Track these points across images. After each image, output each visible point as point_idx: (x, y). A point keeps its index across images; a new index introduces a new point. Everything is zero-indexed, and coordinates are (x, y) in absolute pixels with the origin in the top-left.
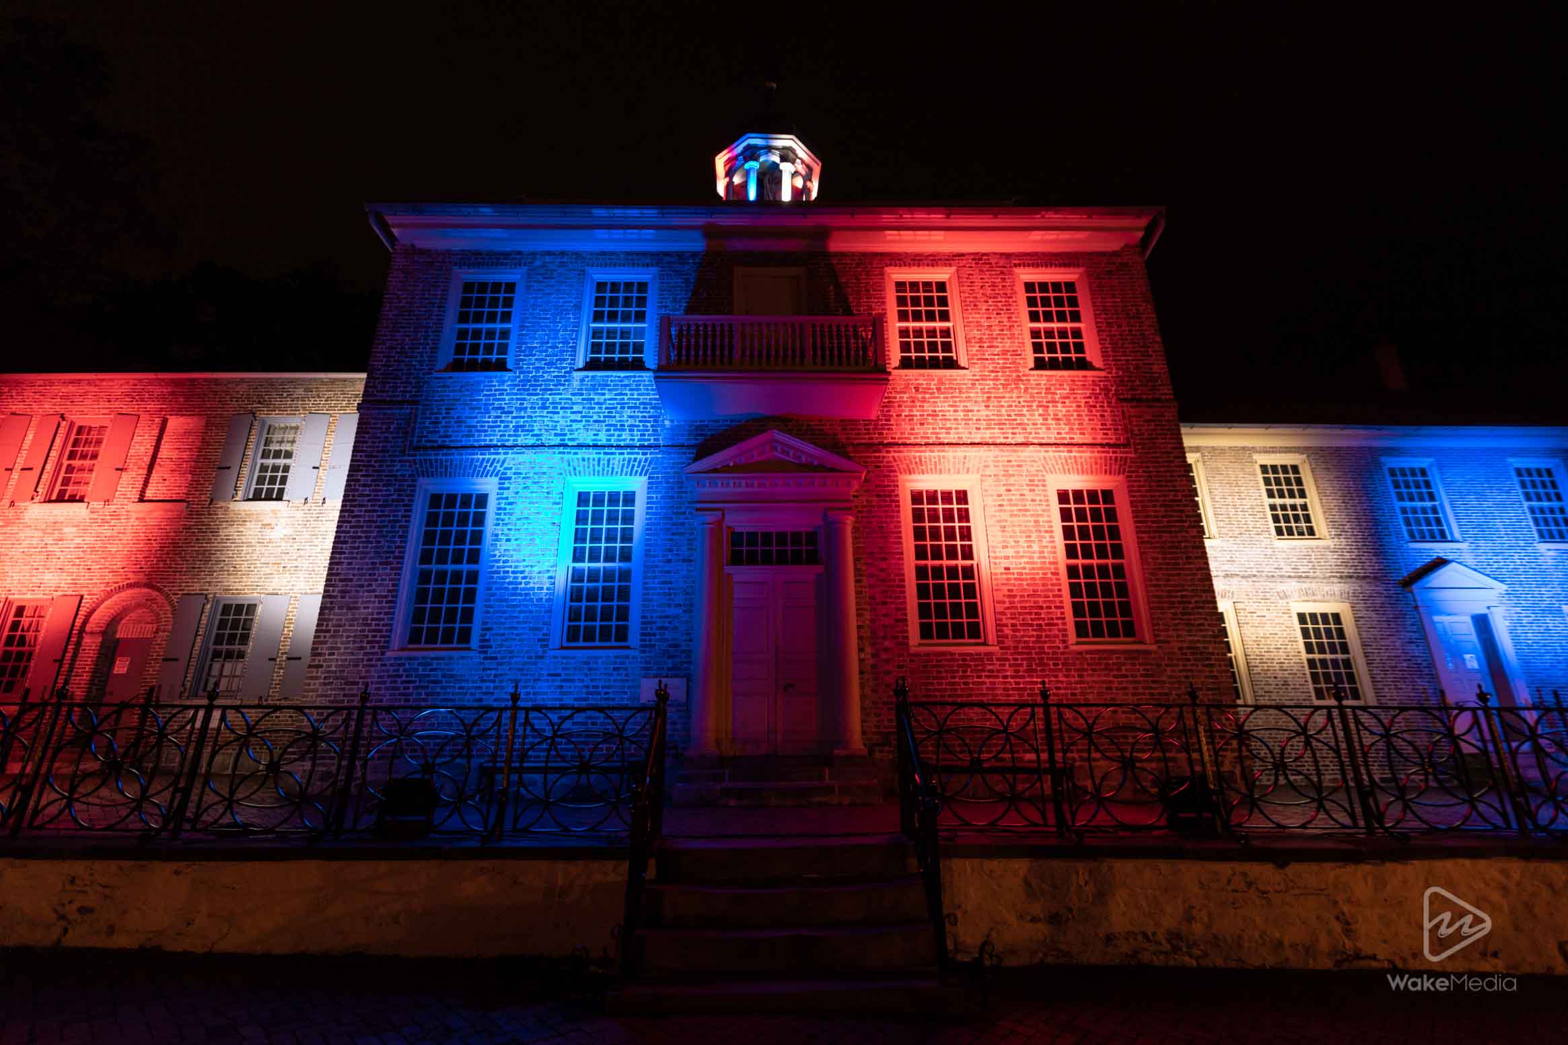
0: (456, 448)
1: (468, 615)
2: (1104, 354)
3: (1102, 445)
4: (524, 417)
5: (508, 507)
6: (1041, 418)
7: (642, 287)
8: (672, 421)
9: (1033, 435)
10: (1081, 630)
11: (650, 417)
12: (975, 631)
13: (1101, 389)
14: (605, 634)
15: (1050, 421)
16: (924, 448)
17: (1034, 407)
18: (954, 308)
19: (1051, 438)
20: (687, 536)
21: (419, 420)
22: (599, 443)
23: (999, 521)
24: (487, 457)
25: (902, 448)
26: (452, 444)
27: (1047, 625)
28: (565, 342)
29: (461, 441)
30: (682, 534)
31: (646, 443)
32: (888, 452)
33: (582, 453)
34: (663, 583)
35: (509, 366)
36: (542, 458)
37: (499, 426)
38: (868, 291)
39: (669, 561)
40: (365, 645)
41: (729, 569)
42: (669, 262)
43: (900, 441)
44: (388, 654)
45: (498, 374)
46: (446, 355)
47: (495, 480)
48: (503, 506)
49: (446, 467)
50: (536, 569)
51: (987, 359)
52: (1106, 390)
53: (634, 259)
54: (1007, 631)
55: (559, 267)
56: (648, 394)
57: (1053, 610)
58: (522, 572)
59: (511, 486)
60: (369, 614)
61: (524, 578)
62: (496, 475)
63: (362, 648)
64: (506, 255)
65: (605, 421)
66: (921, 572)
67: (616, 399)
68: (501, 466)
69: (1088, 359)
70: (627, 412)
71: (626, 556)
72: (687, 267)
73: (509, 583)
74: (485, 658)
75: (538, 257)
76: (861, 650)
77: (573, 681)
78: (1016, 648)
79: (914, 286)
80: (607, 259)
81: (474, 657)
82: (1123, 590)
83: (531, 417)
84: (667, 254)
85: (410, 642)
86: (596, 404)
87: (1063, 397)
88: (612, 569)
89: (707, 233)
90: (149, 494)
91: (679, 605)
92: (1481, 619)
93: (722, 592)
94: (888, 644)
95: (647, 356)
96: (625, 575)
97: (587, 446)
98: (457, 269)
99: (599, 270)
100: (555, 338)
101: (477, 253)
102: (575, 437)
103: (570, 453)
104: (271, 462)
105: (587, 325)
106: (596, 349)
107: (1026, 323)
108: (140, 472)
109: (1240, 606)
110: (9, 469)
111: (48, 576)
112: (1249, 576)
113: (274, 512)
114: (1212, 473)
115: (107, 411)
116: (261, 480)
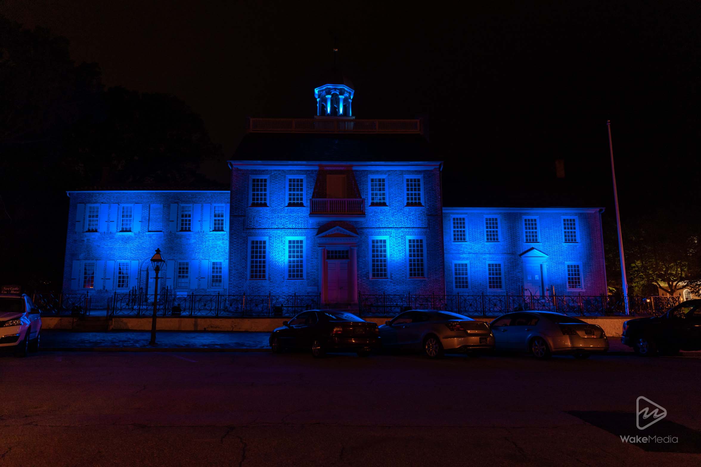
0: (257, 229)
1: (264, 271)
2: (425, 203)
3: (421, 228)
4: (273, 220)
5: (272, 244)
6: (406, 220)
7: (302, 180)
8: (312, 221)
9: (404, 225)
10: (411, 275)
11: (306, 220)
12: (385, 275)
13: (423, 212)
14: (297, 276)
15: (408, 221)
16: (375, 229)
17: (405, 217)
18: (387, 187)
19: (408, 226)
20: (316, 252)
21: (246, 221)
22: (293, 227)
23: (393, 248)
24: (265, 231)
25: (370, 229)
26: (256, 228)
27: (402, 274)
28: (282, 199)
29: (257, 227)
31: (305, 228)
32: (367, 230)
33: (289, 231)
34: (311, 264)
35: (268, 205)
36: (279, 231)
37: (267, 223)
38: (363, 182)
39: (312, 258)
41: (327, 260)
42: (308, 173)
43: (370, 227)
44: (247, 281)
45: (266, 208)
46: (251, 202)
47: (268, 237)
48: (270, 244)
49: (255, 234)
50: (280, 260)
51: (394, 203)
53: (299, 172)
54: (393, 275)
55: (279, 175)
56: (305, 214)
57: (404, 270)
58: (277, 261)
59: (272, 239)
60: (241, 271)
61: (277, 263)
62: (268, 236)
63: (241, 279)
64: (264, 171)
65: (294, 221)
66: (373, 261)
67: (297, 215)
68: (269, 234)
69: (421, 202)
70: (300, 219)
71: (301, 257)
72: (314, 175)
73: (274, 264)
74: (270, 282)
75: (273, 171)
76: (358, 280)
77: (291, 287)
78: (394, 279)
79: (376, 180)
80: (291, 172)
81: (268, 282)
82: (422, 265)
83: (275, 220)
84: (308, 171)
85: (251, 278)
86: (292, 216)
87: (413, 215)
88: (298, 260)
89: (320, 166)
90: (150, 229)
91: (315, 269)
92: (541, 266)
93: (325, 266)
94: (364, 278)
95: (304, 202)
96: (301, 261)
97: (290, 228)
98: (250, 176)
99: (290, 175)
100: (280, 197)
101: (255, 170)
102: (287, 226)
103: (286, 230)
104: (184, 218)
105: (287, 192)
106: (290, 199)
107: (405, 192)
108: (146, 222)
109: (471, 262)
110: (106, 222)
111: (127, 254)
112: (475, 253)
113: (189, 235)
114: (470, 221)
115: (131, 202)
116: (182, 225)
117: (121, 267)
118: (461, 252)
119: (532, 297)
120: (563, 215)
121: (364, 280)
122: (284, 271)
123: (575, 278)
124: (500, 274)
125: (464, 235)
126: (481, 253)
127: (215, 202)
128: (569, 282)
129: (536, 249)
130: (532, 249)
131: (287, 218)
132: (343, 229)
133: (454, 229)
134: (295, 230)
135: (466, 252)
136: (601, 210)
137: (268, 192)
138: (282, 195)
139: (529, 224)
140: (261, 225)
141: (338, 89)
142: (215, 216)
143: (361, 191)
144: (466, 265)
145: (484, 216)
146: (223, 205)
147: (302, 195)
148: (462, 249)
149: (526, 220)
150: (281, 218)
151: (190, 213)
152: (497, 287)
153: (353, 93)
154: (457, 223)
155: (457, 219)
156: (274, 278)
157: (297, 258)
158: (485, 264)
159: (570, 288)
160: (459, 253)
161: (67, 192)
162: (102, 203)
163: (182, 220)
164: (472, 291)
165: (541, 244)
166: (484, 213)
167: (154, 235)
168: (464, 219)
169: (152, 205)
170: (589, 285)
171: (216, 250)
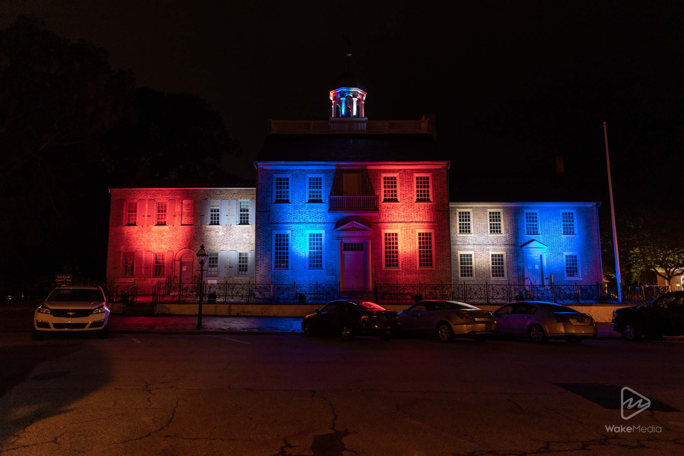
0: (281, 223)
1: (287, 262)
2: (433, 199)
3: (429, 222)
4: (295, 215)
6: (416, 215)
7: (320, 179)
8: (330, 216)
9: (414, 220)
10: (420, 265)
11: (325, 215)
12: (397, 265)
13: (431, 208)
14: (317, 266)
15: (418, 216)
16: (388, 223)
17: (415, 212)
18: (398, 185)
19: (417, 220)
21: (271, 216)
22: (313, 222)
23: (404, 241)
24: (288, 225)
25: (383, 223)
26: (279, 222)
27: (412, 264)
28: (303, 196)
29: (281, 221)
30: (333, 244)
31: (324, 222)
32: (380, 224)
33: (310, 225)
34: (329, 255)
35: (290, 201)
36: (300, 226)
37: (290, 218)
38: (377, 180)
39: (331, 250)
40: (267, 268)
41: (344, 252)
42: (327, 173)
43: (383, 221)
44: (272, 271)
45: (288, 204)
46: (274, 199)
47: (290, 231)
48: (293, 237)
49: (279, 228)
50: (302, 252)
51: (404, 200)
52: (432, 207)
53: (318, 171)
54: (404, 265)
55: (299, 174)
56: (323, 209)
57: (414, 261)
58: (299, 253)
59: (294, 233)
60: (266, 262)
63: (266, 269)
64: (286, 170)
65: (314, 216)
66: (386, 252)
67: (316, 211)
68: (291, 228)
69: (430, 198)
70: (320, 214)
71: (321, 248)
72: (332, 174)
73: (296, 255)
74: (293, 271)
75: (294, 171)
76: (372, 269)
77: (312, 276)
78: (405, 269)
79: (388, 178)
80: (311, 171)
81: (290, 271)
82: (431, 256)
83: (297, 215)
84: (326, 170)
85: (276, 268)
86: (312, 212)
87: (422, 210)
88: (318, 251)
89: (336, 165)
90: (183, 223)
91: (333, 260)
92: (541, 256)
93: (342, 257)
94: (378, 268)
95: (323, 198)
96: (321, 253)
97: (311, 223)
98: (274, 175)
99: (310, 174)
100: (301, 194)
101: (279, 170)
102: (308, 220)
103: (307, 225)
104: (213, 213)
105: (308, 190)
106: (310, 196)
107: (415, 189)
108: (180, 216)
109: (476, 253)
110: (144, 216)
111: (163, 246)
112: (480, 245)
113: (218, 228)
114: (475, 214)
115: (166, 199)
116: (212, 218)
117: (158, 257)
118: (466, 243)
119: (532, 286)
120: (563, 209)
121: (378, 270)
122: (305, 261)
123: (573, 268)
124: (502, 264)
125: (469, 228)
126: (485, 245)
127: (241, 198)
128: (567, 272)
129: (537, 241)
130: (533, 240)
131: (307, 213)
132: (359, 224)
133: (460, 222)
134: (315, 225)
135: (471, 244)
136: (597, 205)
137: (290, 190)
138: (303, 192)
139: (530, 218)
140: (284, 220)
141: (351, 92)
142: (241, 211)
143: (374, 188)
144: (471, 255)
145: (488, 210)
146: (248, 200)
147: (320, 192)
148: (467, 241)
149: (527, 214)
150: (302, 213)
151: (218, 208)
152: (500, 276)
153: (365, 95)
154: (463, 217)
155: (463, 213)
156: (297, 267)
157: (316, 250)
158: (488, 254)
159: (568, 276)
160: (464, 245)
161: (108, 189)
162: (140, 199)
163: (212, 215)
164: (477, 280)
165: (541, 236)
166: (488, 208)
167: (187, 228)
168: (469, 213)
169: (184, 201)
170: (585, 274)
171: (242, 241)
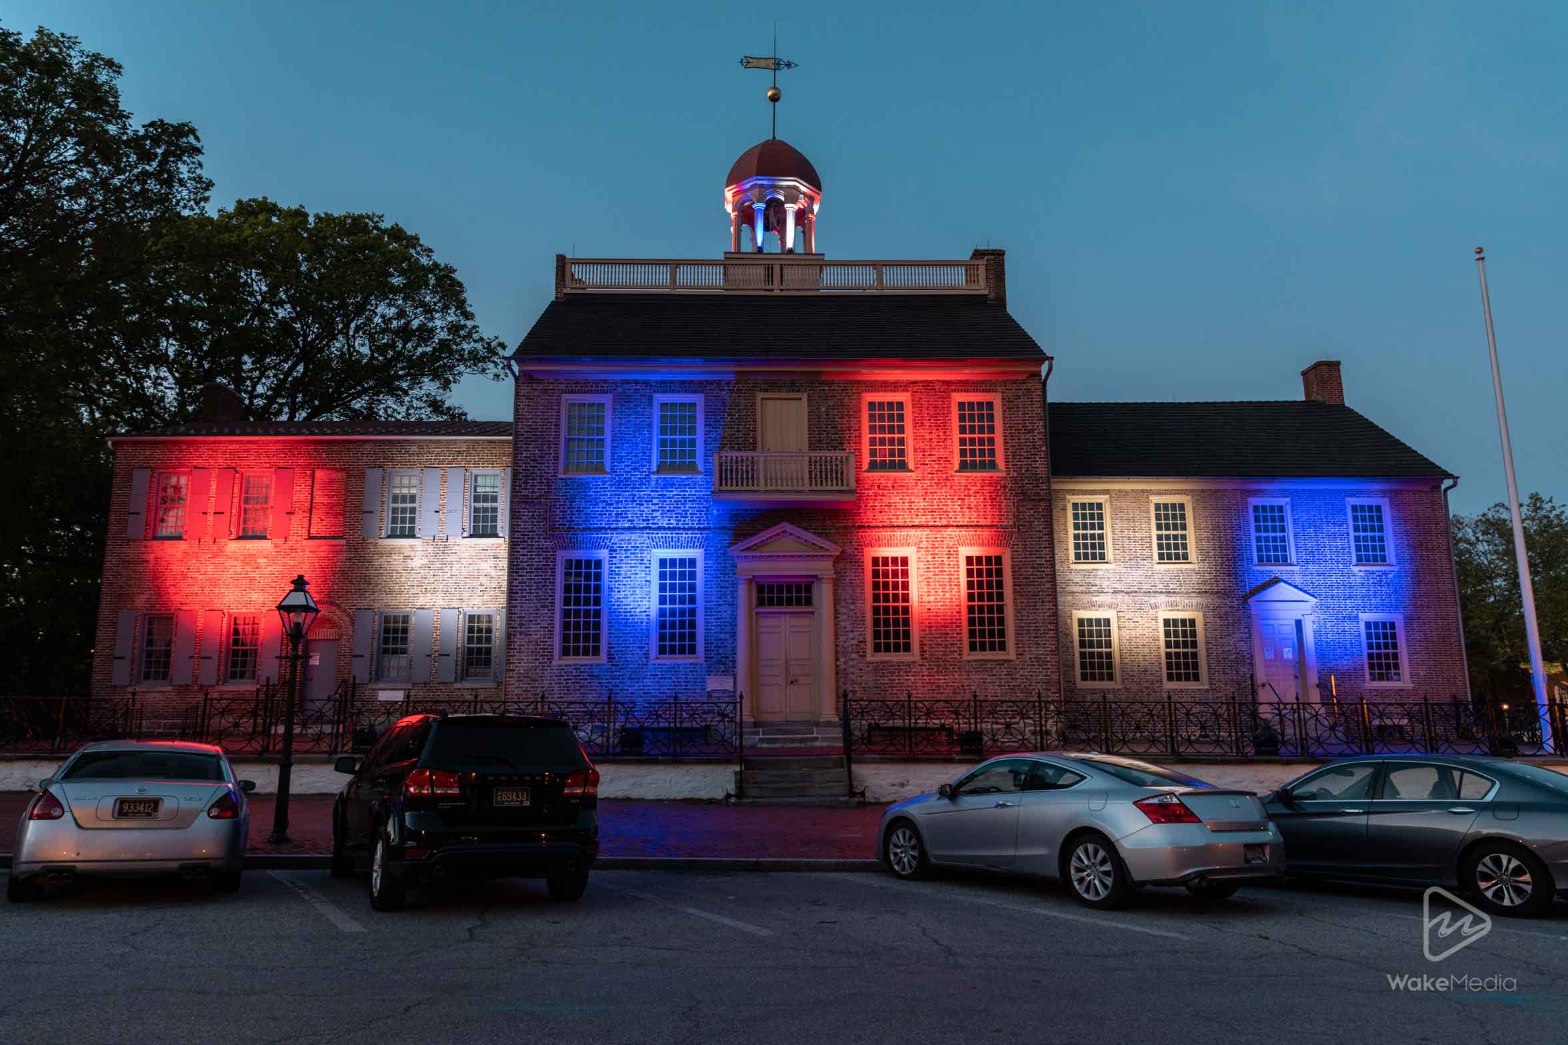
0: (581, 529)
1: (597, 638)
2: (1007, 462)
3: (996, 527)
4: (621, 508)
5: (617, 569)
6: (959, 508)
7: (692, 407)
8: (718, 510)
9: (953, 520)
10: (972, 646)
11: (703, 507)
12: (907, 647)
13: (1000, 486)
14: (682, 649)
15: (965, 510)
16: (881, 529)
17: (956, 500)
18: (908, 424)
19: (964, 522)
20: (731, 589)
21: (553, 510)
22: (672, 526)
23: (926, 578)
24: (600, 535)
25: (867, 530)
26: (576, 527)
27: (951, 643)
28: (644, 453)
29: (581, 525)
30: (727, 588)
31: (702, 526)
32: (858, 532)
33: (661, 534)
34: (717, 619)
35: (607, 469)
36: (635, 537)
37: (605, 514)
38: (849, 412)
39: (719, 605)
40: (539, 657)
41: (757, 609)
42: (710, 390)
43: (866, 524)
44: (554, 663)
45: (600, 475)
47: (607, 551)
48: (613, 569)
49: (576, 542)
50: (638, 609)
51: (926, 465)
52: (1004, 486)
53: (687, 386)
54: (926, 648)
55: (634, 393)
56: (701, 491)
57: (955, 634)
58: (631, 611)
59: (617, 556)
60: (537, 638)
61: (632, 615)
62: (608, 548)
63: (537, 660)
64: (597, 383)
65: (674, 511)
66: (876, 610)
67: (680, 495)
68: (610, 542)
69: (997, 461)
70: (689, 504)
71: (692, 600)
72: (724, 393)
73: (622, 619)
75: (620, 385)
76: (837, 660)
77: (665, 679)
78: (931, 658)
79: (881, 406)
81: (605, 664)
82: (1001, 621)
83: (626, 508)
84: (708, 382)
85: (565, 655)
86: (668, 498)
87: (975, 492)
89: (738, 373)
90: (313, 531)
91: (726, 633)
92: (1299, 623)
94: (854, 656)
95: (699, 460)
98: (563, 395)
99: (662, 395)
101: (576, 382)
102: (656, 522)
103: (653, 533)
104: (400, 505)
105: (657, 437)
106: (663, 455)
107: (956, 436)
108: (305, 514)
109: (1121, 614)
110: (204, 513)
111: (254, 596)
112: (1131, 592)
113: (411, 547)
114: (1116, 511)
115: (268, 465)
116: (394, 521)
117: (240, 628)
118: (1094, 588)
119: (1279, 706)
120: (1352, 496)
121: (852, 660)
123: (1387, 656)
124: (1194, 644)
125: (1102, 546)
126: (1145, 592)
127: (476, 465)
128: (1371, 666)
129: (1285, 582)
130: (1276, 581)
131: (655, 501)
132: (800, 531)
133: (1077, 532)
134: (676, 534)
135: (1106, 590)
137: (607, 436)
138: (643, 443)
139: (1265, 520)
140: (589, 521)
141: (781, 188)
142: (477, 499)
143: (842, 434)
144: (1107, 622)
145: (1152, 498)
146: (497, 471)
147: (692, 443)
148: (1098, 582)
149: (1256, 508)
150: (640, 501)
151: (413, 491)
152: (1187, 679)
154: (1084, 517)
155: (1083, 506)
156: (624, 653)
157: (680, 604)
158: (1156, 619)
159: (1374, 679)
160: (1089, 592)
161: (107, 439)
162: (196, 467)
163: (395, 510)
164: (1125, 688)
165: (1296, 568)
166: (1151, 492)
167: (323, 547)
168: (1100, 506)
169: (319, 474)
170: (1422, 673)
171: (477, 584)
